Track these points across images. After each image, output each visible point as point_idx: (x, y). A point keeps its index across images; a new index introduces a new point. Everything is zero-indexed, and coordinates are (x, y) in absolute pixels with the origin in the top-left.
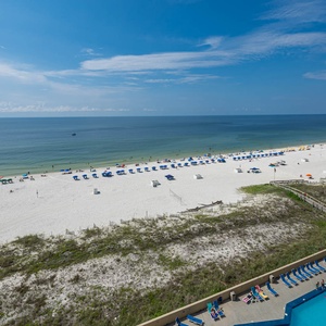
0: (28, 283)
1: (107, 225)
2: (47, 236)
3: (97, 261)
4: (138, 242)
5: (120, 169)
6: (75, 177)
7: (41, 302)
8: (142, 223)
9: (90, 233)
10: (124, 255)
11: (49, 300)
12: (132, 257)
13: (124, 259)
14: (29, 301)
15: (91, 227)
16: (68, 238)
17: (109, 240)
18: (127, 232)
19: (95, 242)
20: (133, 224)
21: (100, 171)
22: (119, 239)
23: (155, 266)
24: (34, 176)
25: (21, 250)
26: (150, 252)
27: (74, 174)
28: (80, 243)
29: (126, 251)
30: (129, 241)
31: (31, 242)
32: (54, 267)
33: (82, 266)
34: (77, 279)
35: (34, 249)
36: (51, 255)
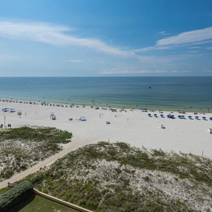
0: (121, 169)
1: (169, 151)
2: (132, 146)
3: (161, 173)
4: (193, 172)
5: (181, 115)
6: (149, 115)
7: (127, 183)
8: (198, 159)
9: (157, 153)
10: (182, 178)
11: (131, 184)
12: (188, 181)
13: (181, 181)
14: (121, 179)
15: (158, 150)
16: (143, 151)
17: (170, 162)
18: (184, 161)
19: (160, 160)
20: (190, 158)
21: (166, 114)
22: (178, 164)
23: (208, 197)
24: (127, 110)
25: (118, 149)
26: (205, 185)
27: (149, 112)
28: (150, 157)
29: (183, 175)
30: (186, 169)
31: (124, 146)
32: (135, 166)
33: (150, 172)
34: (147, 179)
35: (125, 151)
36: (133, 158)
